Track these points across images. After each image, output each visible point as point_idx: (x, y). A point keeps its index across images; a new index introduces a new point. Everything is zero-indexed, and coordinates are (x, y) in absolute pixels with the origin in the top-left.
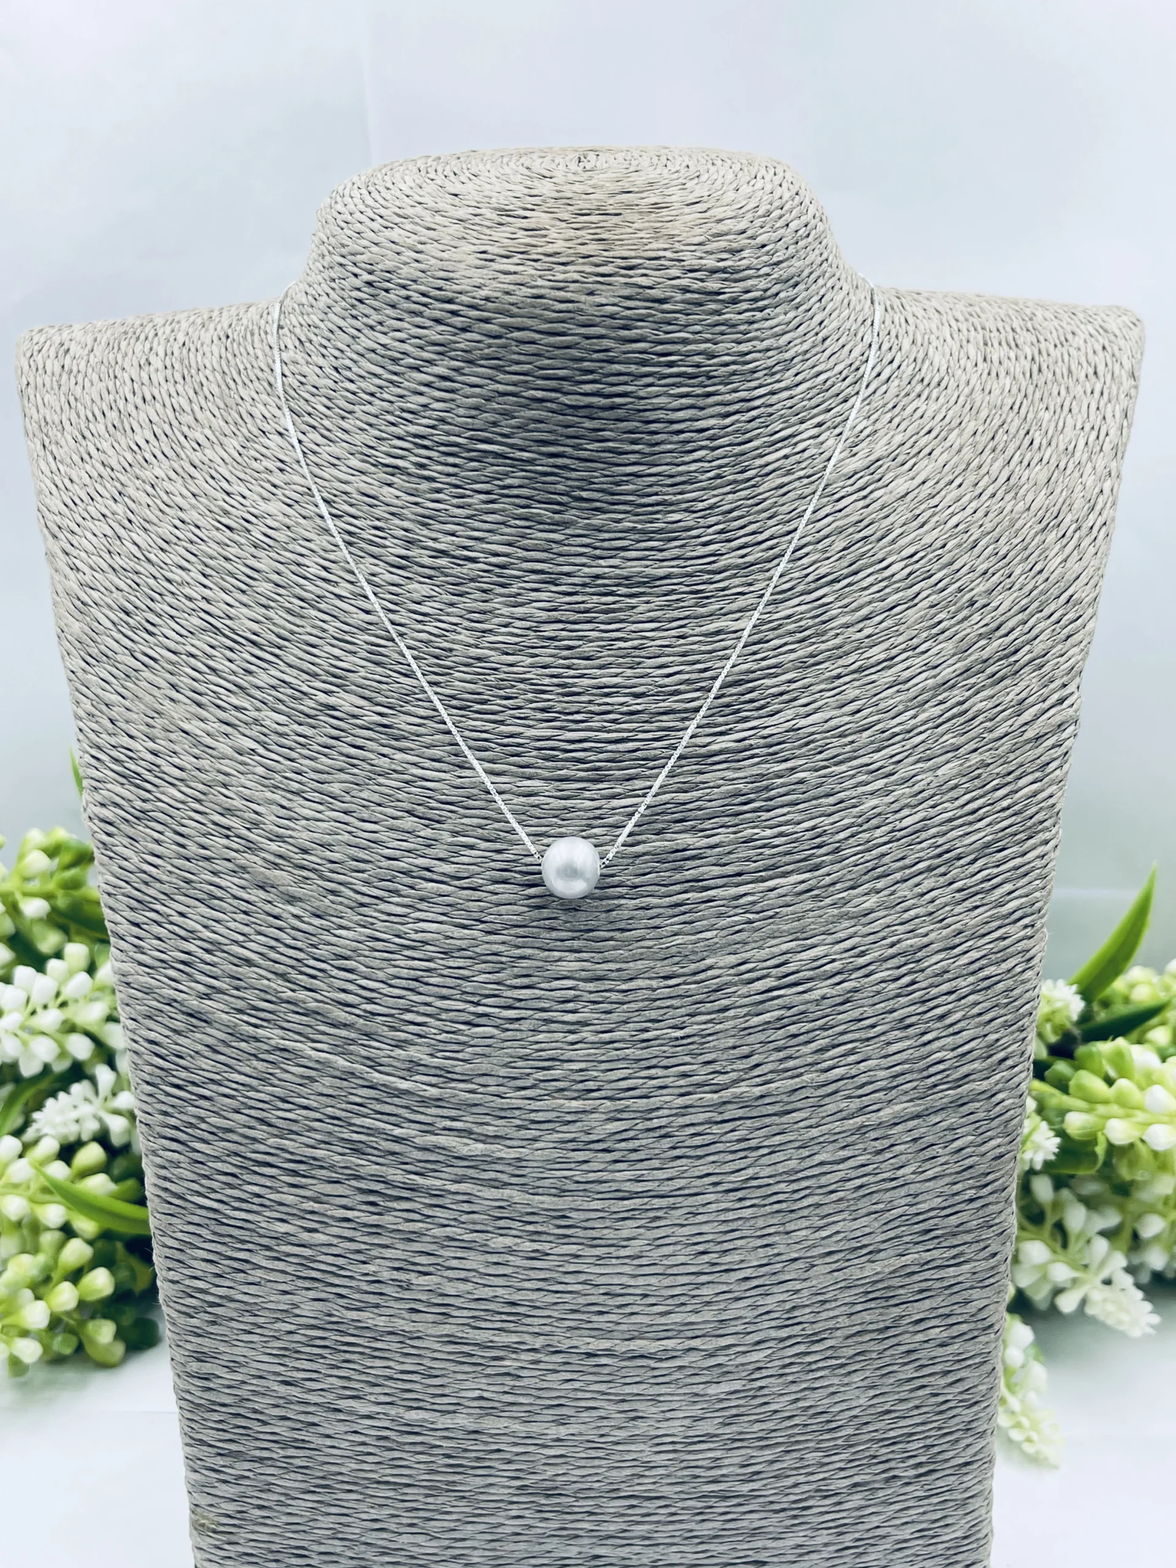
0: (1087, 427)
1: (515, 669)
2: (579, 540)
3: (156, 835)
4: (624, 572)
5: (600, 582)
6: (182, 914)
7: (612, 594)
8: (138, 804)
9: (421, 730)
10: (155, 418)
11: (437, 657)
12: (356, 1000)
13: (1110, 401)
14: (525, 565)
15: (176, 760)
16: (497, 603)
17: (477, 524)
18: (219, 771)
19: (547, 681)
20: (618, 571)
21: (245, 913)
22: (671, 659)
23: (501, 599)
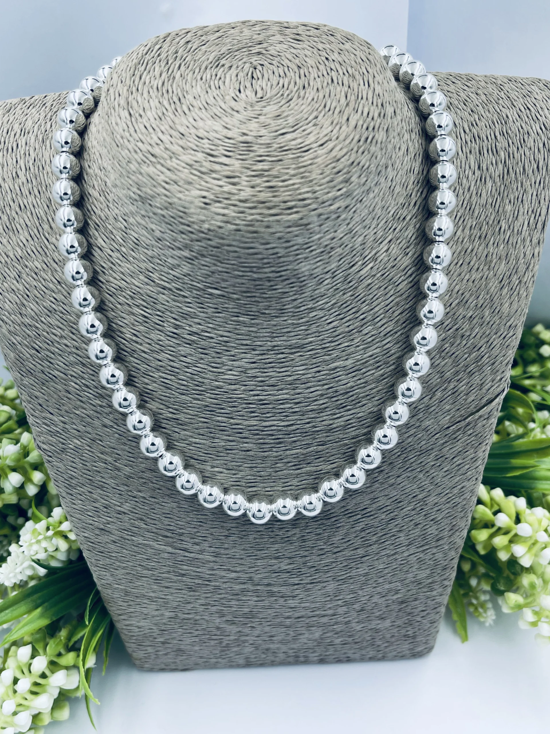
0: (530, 212)
1: (236, 392)
2: (264, 331)
3: (71, 459)
4: (289, 343)
5: (276, 348)
6: (90, 492)
7: (282, 353)
8: (60, 445)
9: (193, 421)
10: (29, 223)
11: (197, 386)
12: (175, 528)
13: (544, 189)
14: (237, 342)
15: (74, 426)
16: (224, 359)
17: (211, 321)
18: (96, 434)
19: (252, 398)
20: (285, 343)
21: (119, 494)
22: (313, 383)
23: (227, 357)
